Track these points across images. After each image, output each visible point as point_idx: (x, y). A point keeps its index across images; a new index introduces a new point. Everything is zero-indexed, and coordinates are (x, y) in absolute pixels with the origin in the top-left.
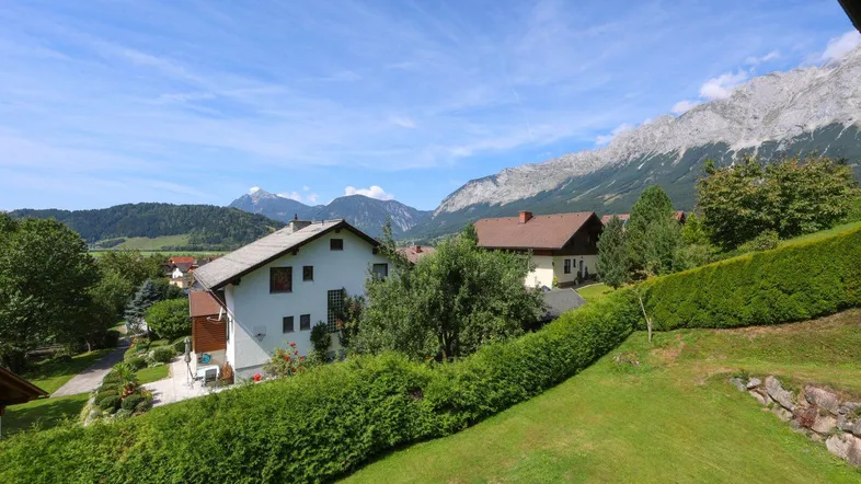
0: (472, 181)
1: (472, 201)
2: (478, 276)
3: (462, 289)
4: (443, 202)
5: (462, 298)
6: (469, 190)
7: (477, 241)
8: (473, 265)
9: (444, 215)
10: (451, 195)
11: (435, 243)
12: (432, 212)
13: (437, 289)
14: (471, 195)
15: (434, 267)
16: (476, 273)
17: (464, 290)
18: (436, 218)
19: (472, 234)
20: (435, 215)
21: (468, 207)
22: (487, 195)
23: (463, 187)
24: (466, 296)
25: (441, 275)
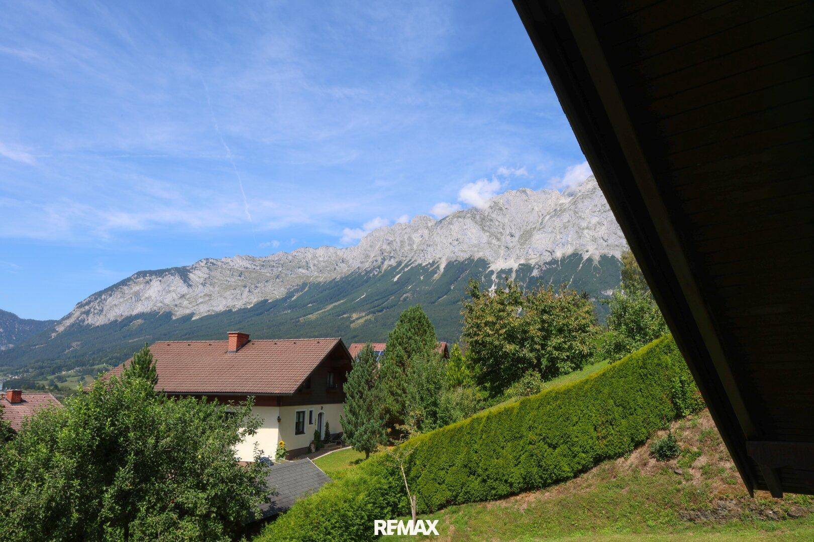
0: (142, 274)
1: (140, 308)
2: (155, 446)
3: (122, 472)
4: (80, 305)
5: (121, 490)
6: (136, 288)
7: (155, 381)
8: (146, 426)
9: (79, 329)
10: (99, 294)
11: (52, 383)
12: (52, 324)
13: (69, 477)
14: (137, 296)
15: (63, 434)
16: (151, 441)
17: (124, 476)
18: (61, 336)
19: (146, 369)
20: (60, 329)
21: (130, 319)
22: (168, 299)
23: (124, 282)
24: (127, 486)
25: (80, 448)
